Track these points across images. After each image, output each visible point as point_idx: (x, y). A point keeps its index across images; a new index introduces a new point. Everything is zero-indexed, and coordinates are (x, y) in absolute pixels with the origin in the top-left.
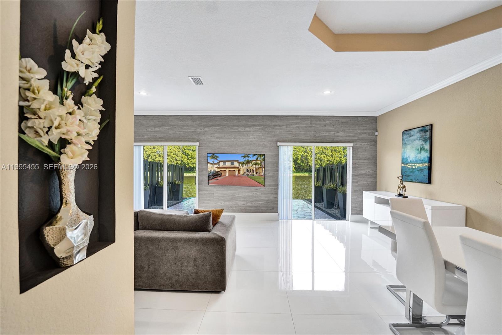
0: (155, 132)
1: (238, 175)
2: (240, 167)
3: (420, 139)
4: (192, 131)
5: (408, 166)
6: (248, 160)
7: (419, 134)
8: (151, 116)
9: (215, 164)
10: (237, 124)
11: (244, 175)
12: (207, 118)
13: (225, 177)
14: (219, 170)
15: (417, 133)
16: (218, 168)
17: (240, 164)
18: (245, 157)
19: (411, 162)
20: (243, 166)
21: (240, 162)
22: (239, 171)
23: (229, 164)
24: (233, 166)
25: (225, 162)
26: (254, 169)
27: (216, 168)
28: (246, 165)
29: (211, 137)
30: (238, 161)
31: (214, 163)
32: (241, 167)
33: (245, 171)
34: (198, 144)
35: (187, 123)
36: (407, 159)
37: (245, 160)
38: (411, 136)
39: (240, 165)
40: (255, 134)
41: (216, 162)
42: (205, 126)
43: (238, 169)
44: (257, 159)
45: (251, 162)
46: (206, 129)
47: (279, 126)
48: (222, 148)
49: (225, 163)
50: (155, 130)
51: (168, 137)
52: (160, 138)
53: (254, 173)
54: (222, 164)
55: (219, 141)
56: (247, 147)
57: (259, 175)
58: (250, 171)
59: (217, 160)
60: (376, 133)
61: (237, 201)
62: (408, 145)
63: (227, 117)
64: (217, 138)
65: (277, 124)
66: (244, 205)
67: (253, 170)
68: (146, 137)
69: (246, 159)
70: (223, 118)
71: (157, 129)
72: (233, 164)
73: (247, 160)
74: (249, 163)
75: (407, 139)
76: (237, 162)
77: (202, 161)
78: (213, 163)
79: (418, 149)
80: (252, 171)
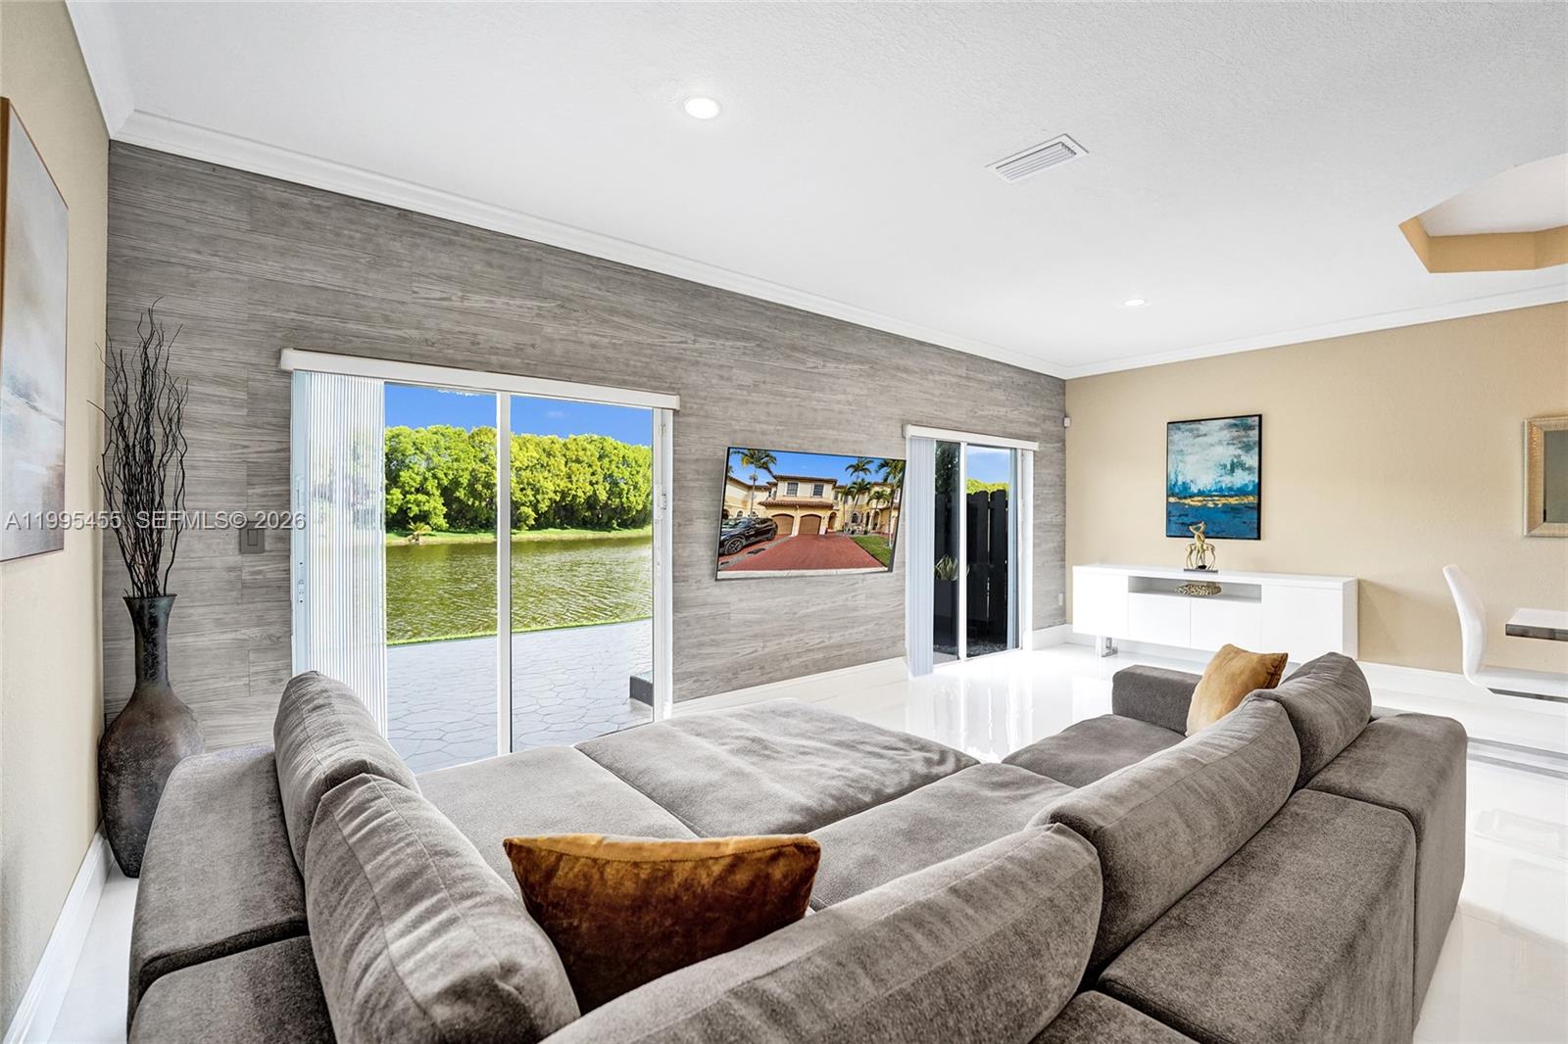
0: (464, 312)
1: (826, 532)
2: (837, 504)
3: (1228, 444)
4: (649, 341)
5: (1192, 503)
6: (863, 480)
7: (1226, 432)
8: (442, 224)
9: (759, 488)
10: (805, 343)
11: (841, 534)
12: (704, 295)
13: (785, 539)
14: (770, 513)
15: (1221, 429)
16: (768, 505)
17: (840, 495)
18: (856, 468)
19: (1200, 493)
20: (846, 502)
21: (840, 487)
22: (832, 517)
23: (805, 492)
24: (817, 500)
25: (793, 481)
26: (872, 514)
27: (760, 504)
28: (854, 499)
29: (722, 377)
30: (836, 482)
31: (757, 483)
32: (840, 507)
33: (848, 518)
34: (673, 401)
35: (625, 299)
36: (1185, 486)
37: (855, 480)
38: (1199, 436)
39: (839, 499)
40: (849, 390)
41: (764, 478)
42: (700, 331)
43: (830, 512)
44: (886, 480)
45: (869, 490)
46: (704, 343)
47: (906, 370)
48: (758, 427)
49: (793, 487)
50: (466, 304)
51: (537, 352)
52: (494, 351)
53: (870, 527)
54: (782, 491)
55: (747, 402)
56: (830, 432)
57: (879, 533)
58: (859, 521)
59: (770, 472)
60: (1067, 422)
61: (801, 631)
62: (1191, 456)
63: (775, 310)
64: (740, 387)
65: (902, 363)
66: (821, 645)
67: (868, 517)
68: (414, 333)
69: (858, 477)
70: (762, 310)
71: (477, 301)
72: (818, 492)
73: (860, 480)
74: (863, 494)
75: (1186, 442)
76: (831, 486)
77: (690, 476)
78: (751, 483)
79: (1225, 466)
80: (865, 521)
